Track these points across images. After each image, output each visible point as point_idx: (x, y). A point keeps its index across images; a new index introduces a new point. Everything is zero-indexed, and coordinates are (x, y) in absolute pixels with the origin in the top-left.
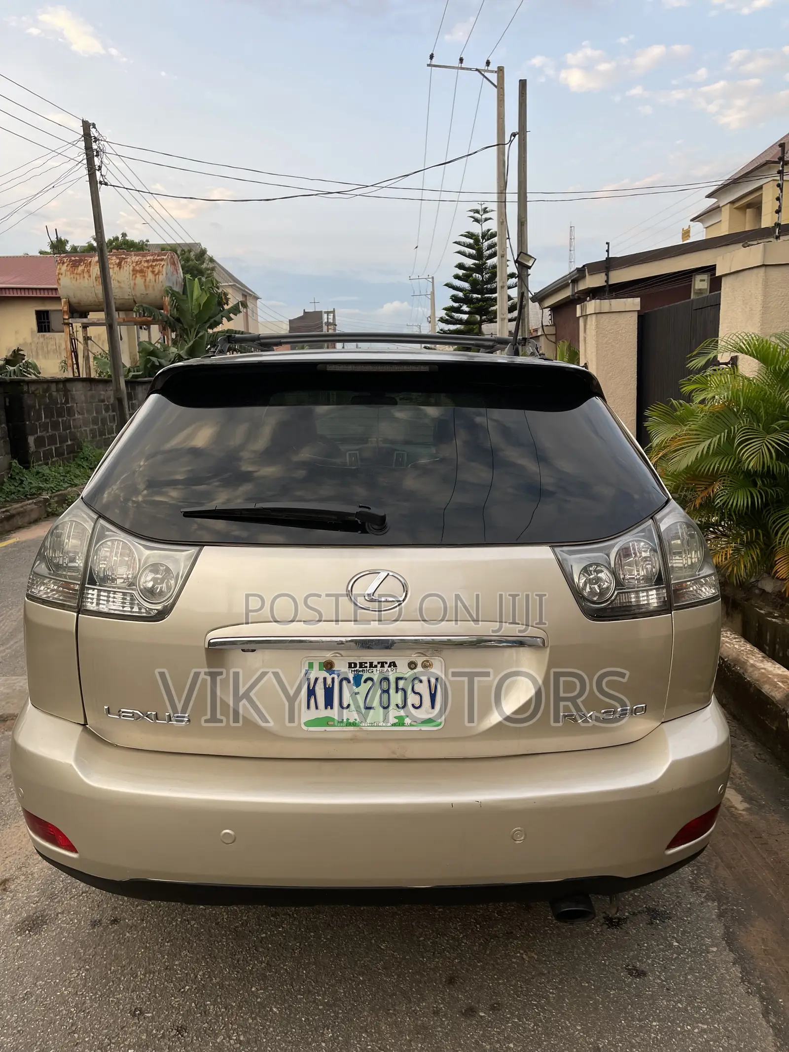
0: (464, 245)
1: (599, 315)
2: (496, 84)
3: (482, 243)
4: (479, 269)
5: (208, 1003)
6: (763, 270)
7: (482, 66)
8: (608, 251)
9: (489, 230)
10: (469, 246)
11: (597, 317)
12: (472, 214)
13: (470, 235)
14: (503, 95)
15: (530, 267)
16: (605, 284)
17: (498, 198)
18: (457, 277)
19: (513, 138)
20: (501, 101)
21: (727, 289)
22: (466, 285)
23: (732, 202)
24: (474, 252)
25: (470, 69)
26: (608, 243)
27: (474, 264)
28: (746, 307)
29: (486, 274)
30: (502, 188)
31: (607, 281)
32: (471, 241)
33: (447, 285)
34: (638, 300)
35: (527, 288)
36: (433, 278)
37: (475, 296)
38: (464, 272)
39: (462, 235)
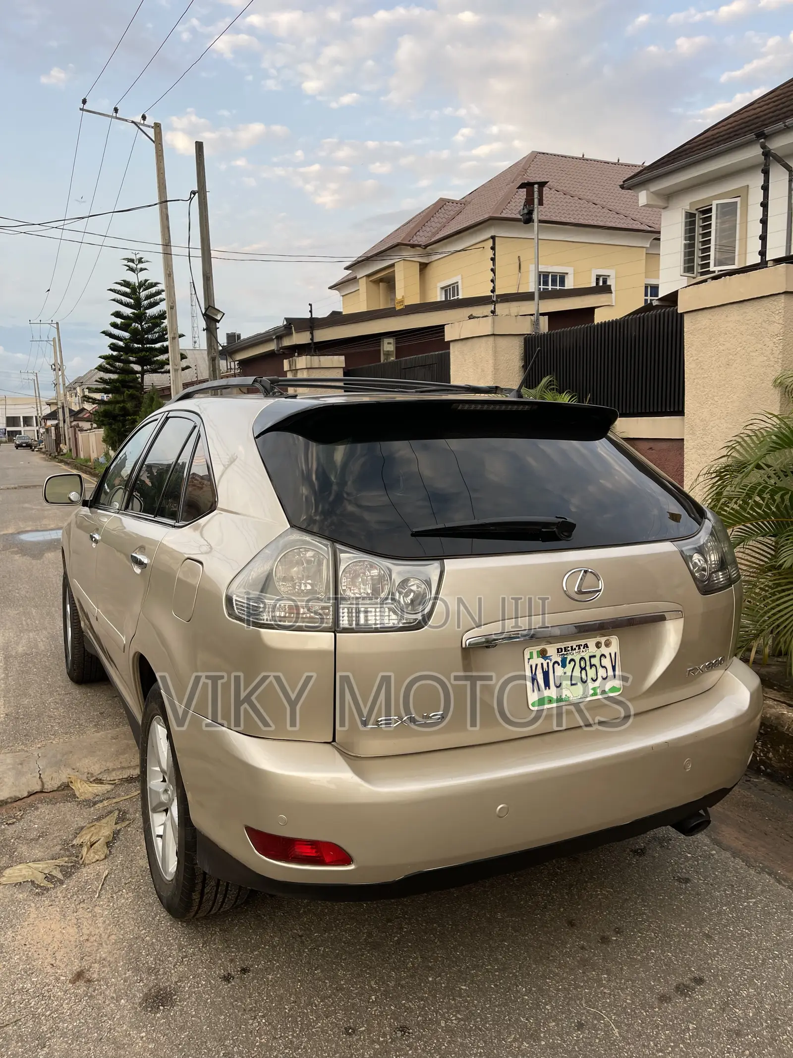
0: (118, 292)
1: (311, 370)
2: (154, 139)
3: (139, 293)
4: (139, 318)
5: (404, 1002)
6: (491, 339)
7: (138, 119)
8: (311, 311)
9: (146, 281)
10: (125, 294)
11: (308, 371)
12: (126, 262)
13: (126, 284)
14: (162, 150)
15: (218, 321)
16: (310, 342)
17: (164, 250)
18: (114, 325)
19: (192, 195)
20: (160, 156)
21: (456, 353)
22: (126, 335)
23: (368, 276)
24: (132, 301)
25: (126, 120)
26: (310, 305)
27: (133, 313)
28: (477, 368)
29: (145, 324)
30: (167, 241)
31: (312, 339)
32: (128, 290)
33: (103, 332)
34: (342, 358)
35: (217, 340)
36: (57, 323)
37: (136, 345)
38: (123, 321)
39: (116, 283)
